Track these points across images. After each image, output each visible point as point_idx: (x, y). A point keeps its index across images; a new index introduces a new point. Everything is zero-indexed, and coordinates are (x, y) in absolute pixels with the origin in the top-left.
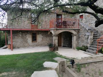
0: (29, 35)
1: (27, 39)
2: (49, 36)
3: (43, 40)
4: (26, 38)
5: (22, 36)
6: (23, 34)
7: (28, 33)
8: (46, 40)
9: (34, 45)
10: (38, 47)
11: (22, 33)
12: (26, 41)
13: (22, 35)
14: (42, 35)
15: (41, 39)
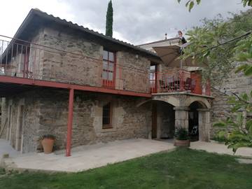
0: (97, 106)
1: (92, 119)
2: (136, 112)
3: (125, 122)
4: (89, 115)
5: (80, 111)
6: (84, 103)
7: (94, 101)
8: (132, 122)
9: (106, 137)
10: (116, 141)
11: (82, 102)
12: (88, 125)
13: (80, 107)
14: (125, 109)
15: (122, 120)
